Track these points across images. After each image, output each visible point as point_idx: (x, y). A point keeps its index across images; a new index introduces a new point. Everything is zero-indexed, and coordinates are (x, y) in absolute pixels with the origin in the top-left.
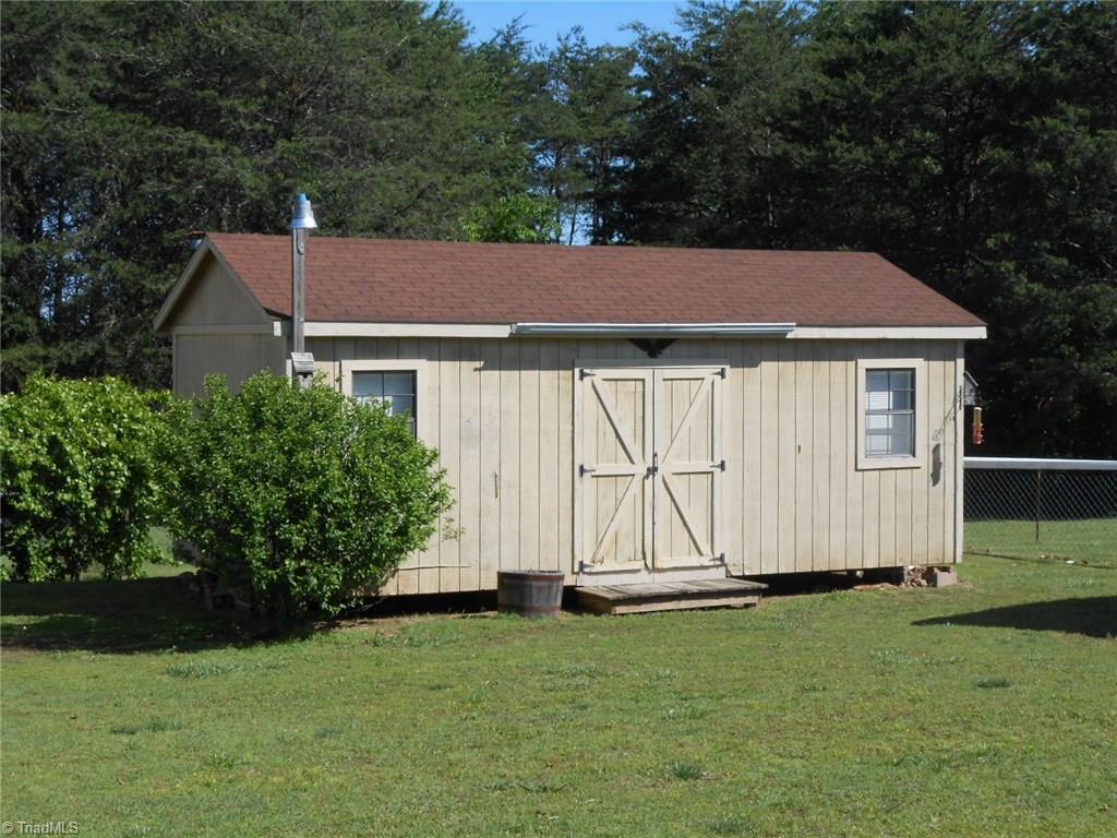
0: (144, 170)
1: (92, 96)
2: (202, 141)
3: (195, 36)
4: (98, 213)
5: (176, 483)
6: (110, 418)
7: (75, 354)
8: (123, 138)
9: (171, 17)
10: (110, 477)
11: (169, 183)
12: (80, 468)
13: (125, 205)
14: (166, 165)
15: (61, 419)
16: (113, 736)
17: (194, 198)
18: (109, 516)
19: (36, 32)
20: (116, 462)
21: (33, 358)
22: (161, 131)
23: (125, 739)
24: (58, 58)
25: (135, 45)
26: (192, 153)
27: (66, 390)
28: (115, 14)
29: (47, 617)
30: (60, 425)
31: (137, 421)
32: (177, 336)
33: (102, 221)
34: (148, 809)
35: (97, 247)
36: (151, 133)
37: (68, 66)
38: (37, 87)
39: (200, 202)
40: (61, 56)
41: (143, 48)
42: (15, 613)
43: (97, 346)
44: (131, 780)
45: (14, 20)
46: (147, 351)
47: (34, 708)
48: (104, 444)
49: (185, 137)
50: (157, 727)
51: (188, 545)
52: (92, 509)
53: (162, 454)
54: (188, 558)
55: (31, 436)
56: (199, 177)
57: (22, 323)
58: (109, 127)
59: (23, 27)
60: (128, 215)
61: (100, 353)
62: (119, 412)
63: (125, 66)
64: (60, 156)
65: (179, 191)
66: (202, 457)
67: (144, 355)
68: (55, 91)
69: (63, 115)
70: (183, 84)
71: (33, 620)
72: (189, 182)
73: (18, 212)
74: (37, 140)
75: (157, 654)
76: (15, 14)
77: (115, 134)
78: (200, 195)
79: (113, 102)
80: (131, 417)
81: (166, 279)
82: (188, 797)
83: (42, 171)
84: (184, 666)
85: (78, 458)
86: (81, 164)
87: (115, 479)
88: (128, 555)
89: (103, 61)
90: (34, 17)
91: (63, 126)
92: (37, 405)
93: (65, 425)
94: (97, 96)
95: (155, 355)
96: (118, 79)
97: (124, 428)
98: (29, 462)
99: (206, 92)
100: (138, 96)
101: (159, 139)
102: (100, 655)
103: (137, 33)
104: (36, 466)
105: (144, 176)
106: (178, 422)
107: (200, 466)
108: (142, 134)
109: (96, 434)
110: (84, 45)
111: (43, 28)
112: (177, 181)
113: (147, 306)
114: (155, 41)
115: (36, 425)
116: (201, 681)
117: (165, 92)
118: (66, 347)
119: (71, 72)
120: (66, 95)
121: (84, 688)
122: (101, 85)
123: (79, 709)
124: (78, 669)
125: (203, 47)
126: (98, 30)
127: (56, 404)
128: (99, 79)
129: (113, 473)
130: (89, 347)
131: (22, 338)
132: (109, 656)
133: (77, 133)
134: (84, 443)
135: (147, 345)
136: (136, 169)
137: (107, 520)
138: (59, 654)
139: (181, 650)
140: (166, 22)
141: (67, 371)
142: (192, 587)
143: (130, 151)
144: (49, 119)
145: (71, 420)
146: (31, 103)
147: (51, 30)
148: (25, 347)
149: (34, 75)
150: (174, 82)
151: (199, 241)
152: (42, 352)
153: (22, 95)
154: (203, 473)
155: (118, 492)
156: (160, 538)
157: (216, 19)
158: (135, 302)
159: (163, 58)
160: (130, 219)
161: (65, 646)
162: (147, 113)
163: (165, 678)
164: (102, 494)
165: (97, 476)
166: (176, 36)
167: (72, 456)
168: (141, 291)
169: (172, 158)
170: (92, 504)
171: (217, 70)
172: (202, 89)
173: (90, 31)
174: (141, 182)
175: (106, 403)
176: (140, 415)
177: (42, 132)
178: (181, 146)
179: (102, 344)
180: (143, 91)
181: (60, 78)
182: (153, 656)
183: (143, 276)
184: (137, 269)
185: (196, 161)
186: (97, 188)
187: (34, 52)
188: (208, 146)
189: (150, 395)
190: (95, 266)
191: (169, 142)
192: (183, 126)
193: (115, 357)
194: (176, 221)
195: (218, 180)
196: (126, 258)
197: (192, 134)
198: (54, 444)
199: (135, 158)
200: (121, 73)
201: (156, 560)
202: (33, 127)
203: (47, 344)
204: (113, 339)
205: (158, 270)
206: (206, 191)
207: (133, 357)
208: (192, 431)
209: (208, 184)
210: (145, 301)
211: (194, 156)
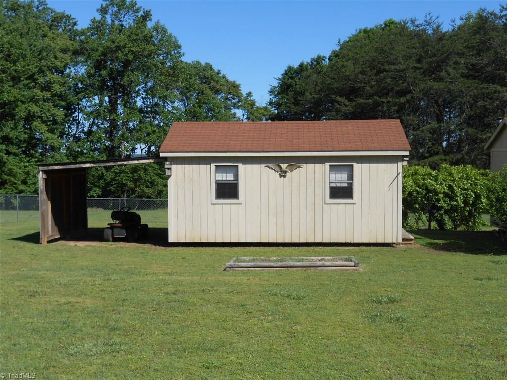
0: (478, 98)
1: (461, 76)
2: (499, 88)
3: (496, 53)
4: (463, 113)
5: (494, 200)
6: (468, 178)
7: (454, 159)
8: (471, 88)
9: (488, 47)
10: (468, 198)
11: (487, 102)
12: (458, 194)
13: (472, 110)
14: (486, 96)
15: (452, 179)
16: (475, 280)
17: (495, 107)
18: (468, 210)
19: (443, 57)
20: (470, 192)
21: (441, 160)
22: (485, 85)
23: (480, 282)
24: (450, 64)
25: (476, 58)
26: (495, 92)
27: (454, 170)
28: (469, 48)
29: (448, 241)
30: (452, 180)
31: (477, 180)
32: (493, 152)
33: (464, 115)
34: (490, 305)
35: (462, 124)
36: (481, 86)
37: (453, 66)
38: (443, 74)
39: (497, 108)
40: (451, 63)
41: (478, 59)
42: (438, 239)
43: (462, 156)
44: (483, 295)
45: (436, 53)
46: (479, 157)
47: (448, 270)
48: (466, 187)
49: (492, 87)
50: (489, 279)
51: (498, 221)
52: (463, 207)
53: (489, 190)
54: (497, 225)
55: (442, 184)
56: (497, 100)
57: (437, 149)
58: (467, 85)
59: (439, 55)
60: (473, 113)
61: (463, 158)
62: (471, 177)
63: (472, 65)
64: (450, 95)
65: (490, 104)
66: (503, 192)
67: (477, 159)
68: (449, 75)
69: (451, 82)
70: (492, 69)
71: (444, 242)
72: (493, 102)
73: (437, 114)
74: (443, 91)
75: (486, 255)
76: (436, 51)
77: (469, 87)
78: (497, 105)
79: (468, 77)
80: (475, 178)
81: (486, 134)
82: (504, 302)
83: (444, 101)
84: (496, 260)
85: (458, 191)
86: (457, 97)
87: (470, 198)
88: (474, 222)
89: (465, 64)
90: (442, 52)
91: (452, 86)
92: (444, 174)
93: (453, 180)
94: (463, 76)
95: (481, 158)
96: (470, 69)
97: (473, 182)
98: (442, 192)
99: (500, 71)
100: (476, 74)
101: (483, 88)
102: (467, 255)
103: (476, 54)
104: (444, 193)
105: (478, 100)
106: (494, 180)
107: (501, 194)
108: (478, 86)
109: (464, 183)
110: (459, 59)
111: (445, 55)
112: (490, 101)
113: (479, 143)
114: (483, 56)
115: (444, 180)
116: (502, 265)
117: (485, 73)
118: (452, 156)
119: (454, 68)
120: (453, 76)
121: (463, 264)
122: (464, 71)
123: (463, 271)
124: (460, 258)
125: (499, 56)
126: (463, 54)
127: (451, 174)
128: (463, 70)
129: (469, 196)
130: (459, 156)
131: (437, 154)
132: (470, 255)
133: (456, 88)
134: (460, 187)
135: (478, 156)
136: (476, 98)
137: (468, 211)
138: (454, 253)
139: (494, 254)
140: (486, 49)
141: (453, 164)
142: (496, 234)
143: (474, 93)
144: (447, 83)
145: (455, 179)
146: (441, 79)
147: (448, 56)
148: (438, 156)
149: (442, 70)
150: (489, 69)
151: (501, 120)
152: (444, 158)
153: (438, 77)
154: (503, 197)
155: (471, 202)
156: (486, 218)
157: (504, 47)
158: (474, 141)
159: (485, 61)
160: (474, 114)
161: (455, 251)
162: (479, 79)
163: (490, 263)
164: (466, 202)
165: (464, 197)
166: (490, 53)
167: (456, 190)
168: (477, 138)
169: (488, 94)
170: (463, 206)
171: (504, 64)
172: (499, 70)
173: (461, 55)
174: (477, 102)
175: (467, 174)
176: (478, 178)
177: (445, 88)
178: (491, 89)
179: (463, 155)
180: (478, 73)
181: (450, 70)
182: (485, 256)
183: (478, 133)
184: (475, 130)
185: (496, 94)
186: (462, 105)
187: (442, 63)
188: (501, 89)
189: (482, 171)
190: (461, 130)
191: (487, 88)
192: (492, 83)
193: (468, 159)
194: (489, 115)
195: (504, 100)
196: (472, 127)
197: (495, 85)
198: (450, 187)
199: (475, 95)
200: (471, 67)
201: (484, 225)
202: (442, 86)
203: (445, 155)
204: (467, 153)
205: (482, 131)
206: (500, 104)
207: (473, 159)
208: (499, 183)
209: (500, 102)
210: (478, 141)
211: (496, 93)
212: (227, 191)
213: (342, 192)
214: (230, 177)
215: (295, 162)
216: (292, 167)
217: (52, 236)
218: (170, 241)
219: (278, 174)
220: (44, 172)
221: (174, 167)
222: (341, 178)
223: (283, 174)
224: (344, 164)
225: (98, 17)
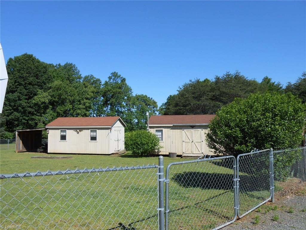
212: (63, 138)
213: (94, 138)
214: (64, 134)
215: (81, 129)
216: (80, 131)
217: (21, 150)
218: (48, 152)
219: (77, 133)
220: (18, 132)
221: (50, 130)
222: (93, 134)
223: (78, 133)
224: (94, 130)
225: (108, 80)
